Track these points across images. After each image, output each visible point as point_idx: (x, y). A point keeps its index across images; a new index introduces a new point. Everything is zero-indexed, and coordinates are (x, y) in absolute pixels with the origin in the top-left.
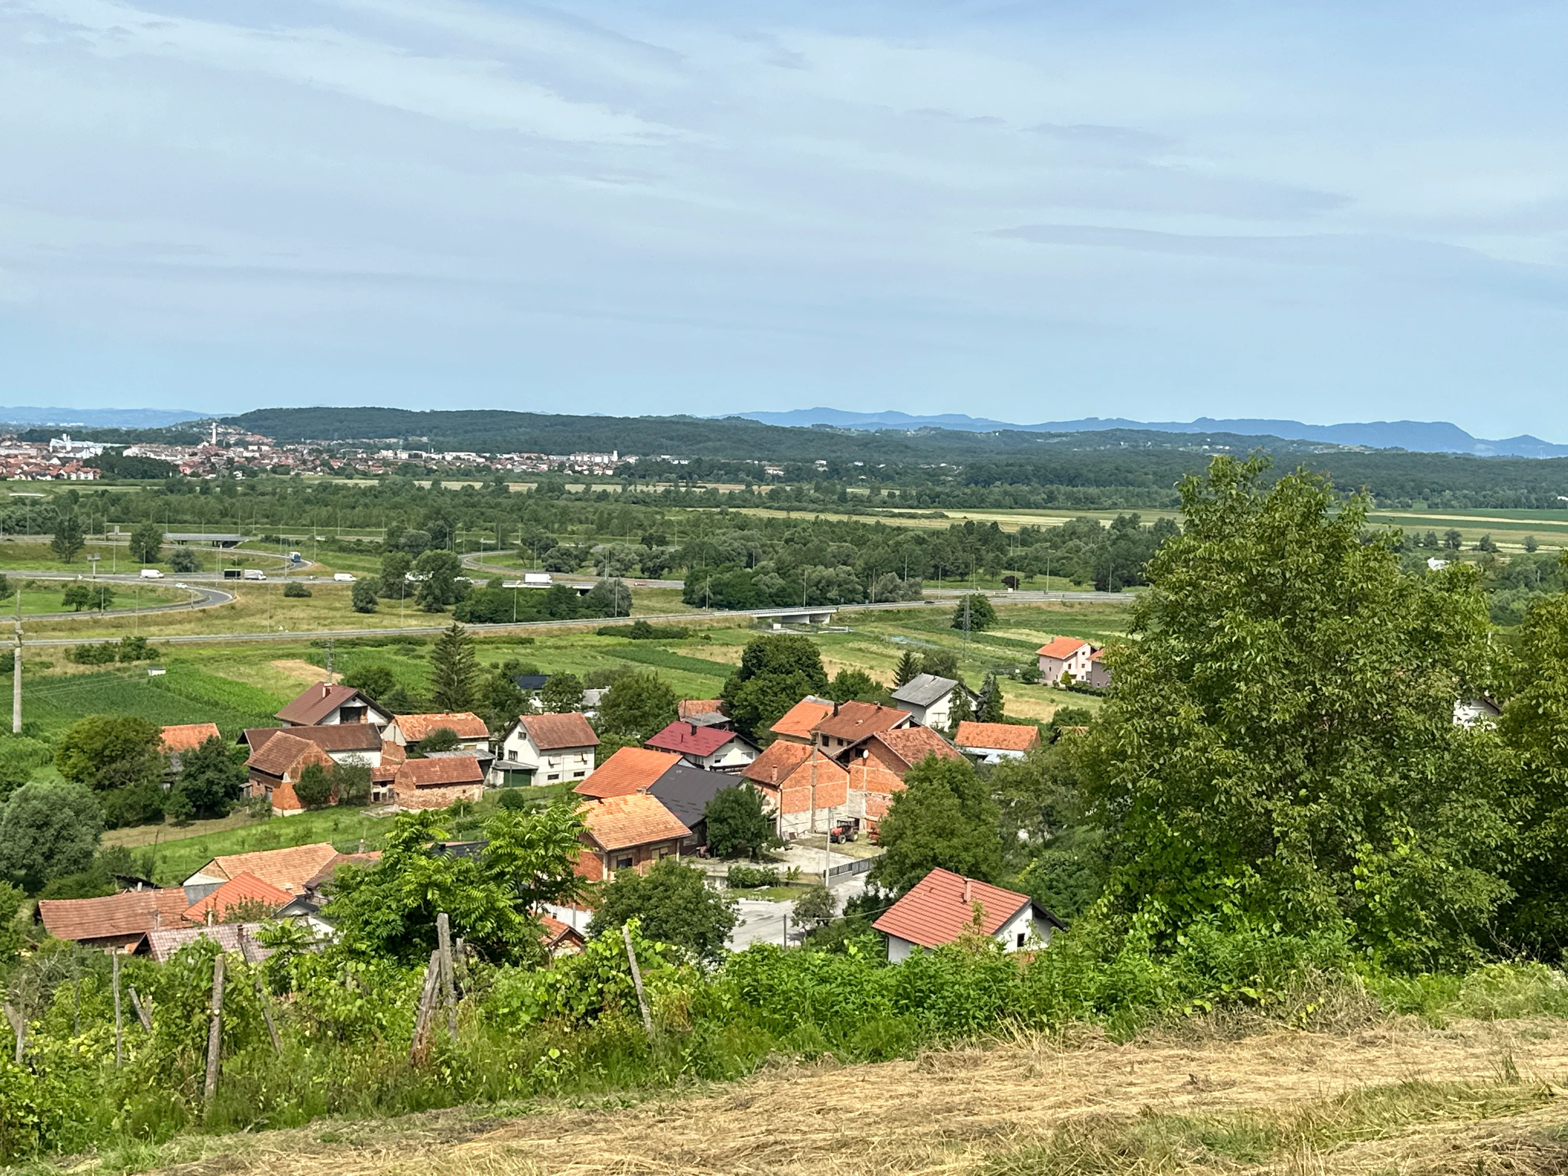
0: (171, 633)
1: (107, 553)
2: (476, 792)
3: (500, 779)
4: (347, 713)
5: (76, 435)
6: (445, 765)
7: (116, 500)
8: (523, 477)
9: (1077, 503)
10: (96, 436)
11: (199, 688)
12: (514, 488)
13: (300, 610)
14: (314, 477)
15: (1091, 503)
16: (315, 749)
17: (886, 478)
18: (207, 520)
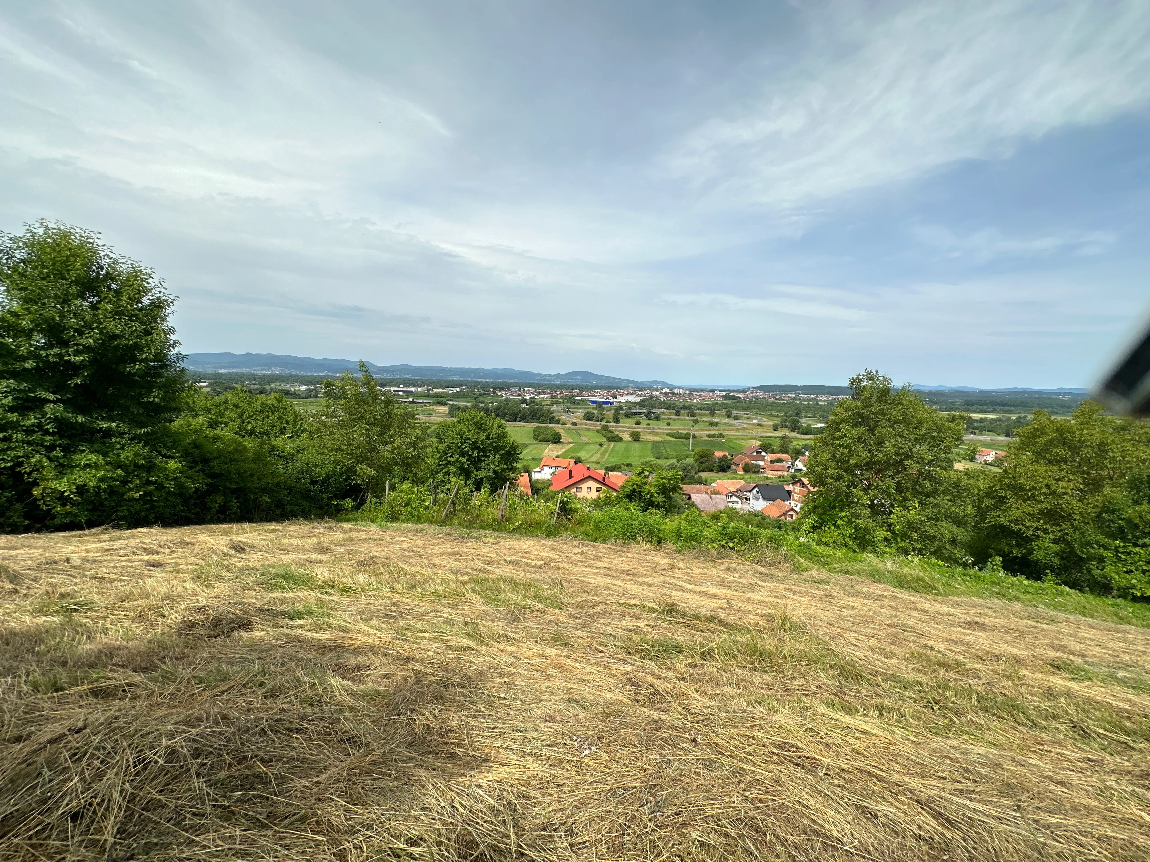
0: (729, 433)
1: (719, 415)
2: (786, 473)
3: (793, 471)
4: (757, 452)
5: (720, 391)
6: (778, 466)
7: (725, 404)
8: (824, 401)
9: (1005, 412)
10: (725, 391)
11: (732, 445)
12: (820, 403)
13: (760, 429)
14: (771, 400)
15: (1010, 412)
16: (747, 460)
17: (936, 403)
18: (744, 409)
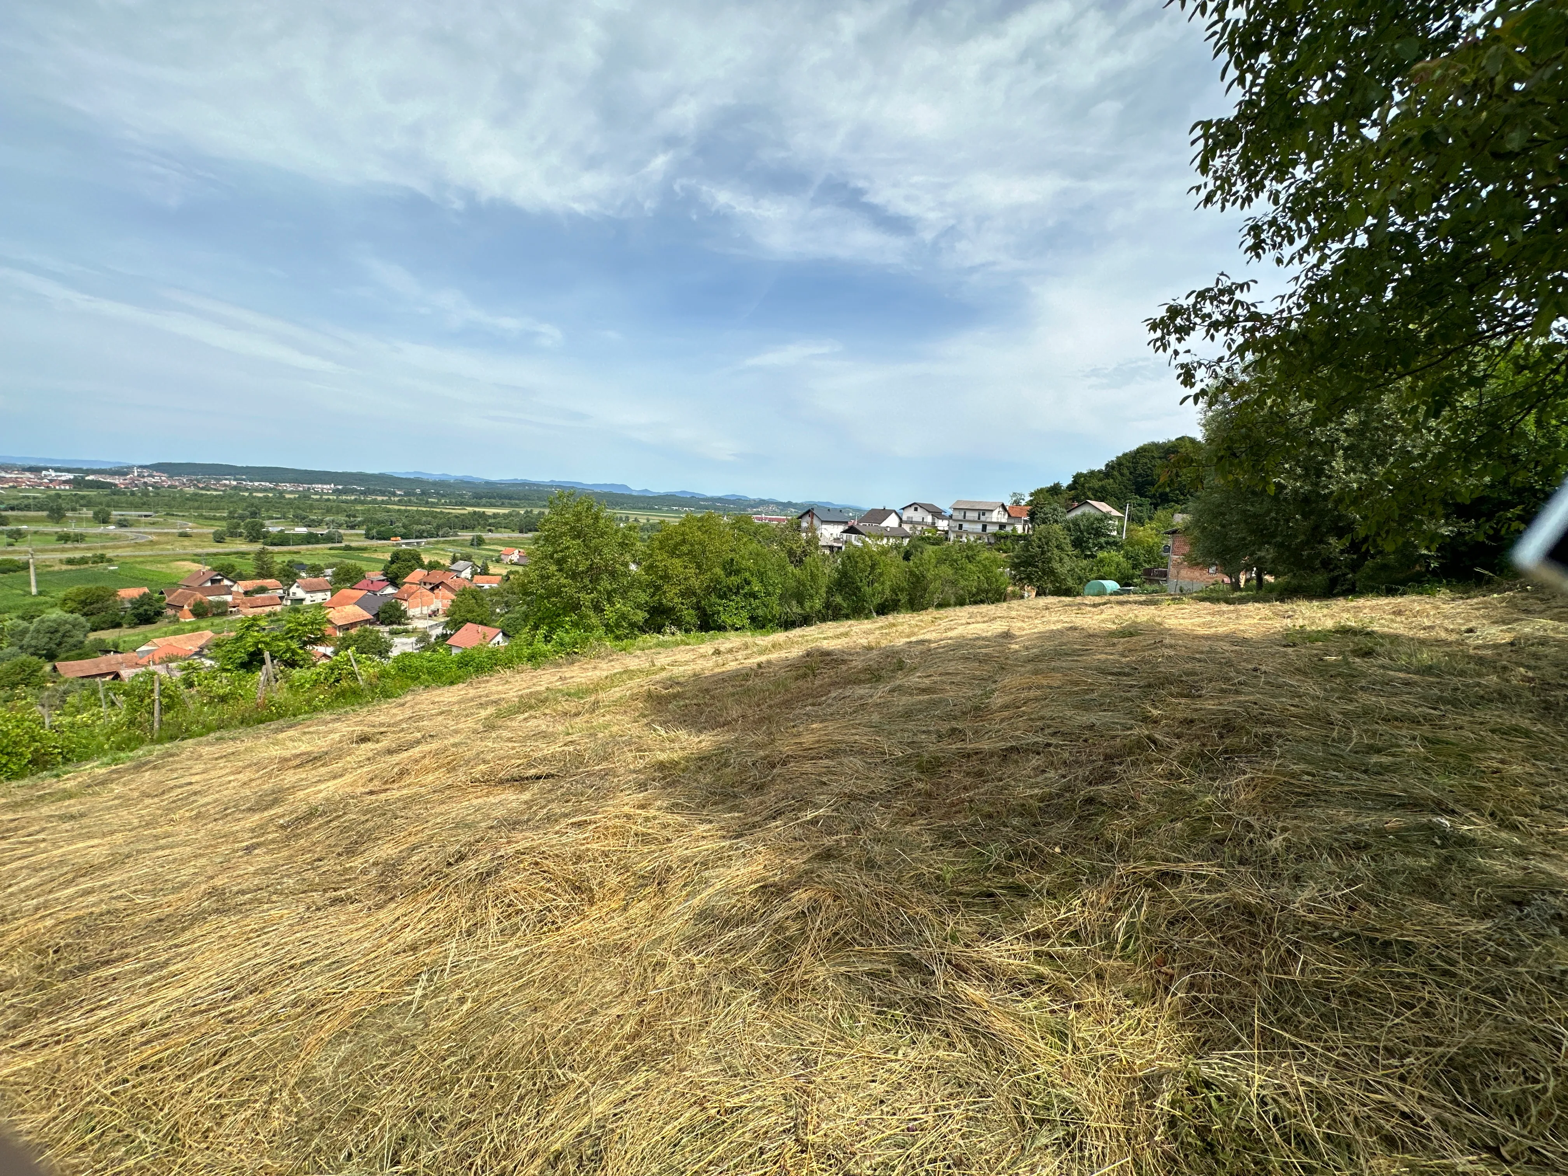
0: (119, 552)
1: (80, 519)
2: (278, 608)
3: (289, 603)
4: (213, 581)
5: (57, 470)
6: (264, 599)
7: (83, 497)
8: (291, 492)
9: (512, 506)
10: (69, 471)
11: (136, 573)
12: (287, 496)
13: (187, 542)
14: (191, 490)
15: (517, 506)
16: (199, 595)
17: (443, 496)
18: (136, 507)
